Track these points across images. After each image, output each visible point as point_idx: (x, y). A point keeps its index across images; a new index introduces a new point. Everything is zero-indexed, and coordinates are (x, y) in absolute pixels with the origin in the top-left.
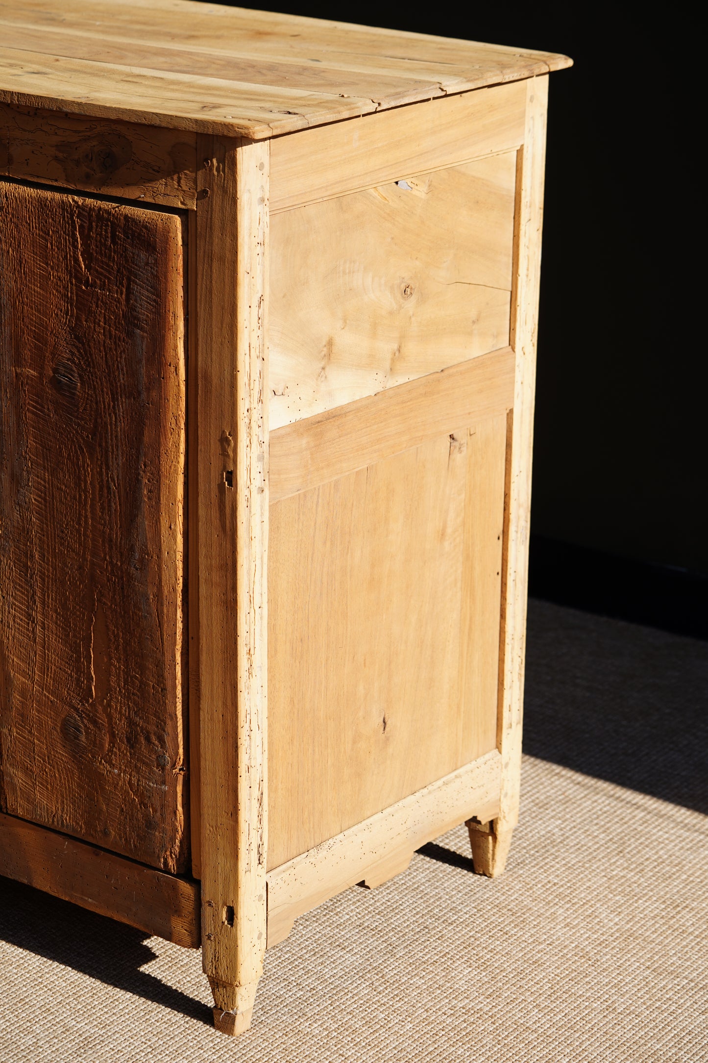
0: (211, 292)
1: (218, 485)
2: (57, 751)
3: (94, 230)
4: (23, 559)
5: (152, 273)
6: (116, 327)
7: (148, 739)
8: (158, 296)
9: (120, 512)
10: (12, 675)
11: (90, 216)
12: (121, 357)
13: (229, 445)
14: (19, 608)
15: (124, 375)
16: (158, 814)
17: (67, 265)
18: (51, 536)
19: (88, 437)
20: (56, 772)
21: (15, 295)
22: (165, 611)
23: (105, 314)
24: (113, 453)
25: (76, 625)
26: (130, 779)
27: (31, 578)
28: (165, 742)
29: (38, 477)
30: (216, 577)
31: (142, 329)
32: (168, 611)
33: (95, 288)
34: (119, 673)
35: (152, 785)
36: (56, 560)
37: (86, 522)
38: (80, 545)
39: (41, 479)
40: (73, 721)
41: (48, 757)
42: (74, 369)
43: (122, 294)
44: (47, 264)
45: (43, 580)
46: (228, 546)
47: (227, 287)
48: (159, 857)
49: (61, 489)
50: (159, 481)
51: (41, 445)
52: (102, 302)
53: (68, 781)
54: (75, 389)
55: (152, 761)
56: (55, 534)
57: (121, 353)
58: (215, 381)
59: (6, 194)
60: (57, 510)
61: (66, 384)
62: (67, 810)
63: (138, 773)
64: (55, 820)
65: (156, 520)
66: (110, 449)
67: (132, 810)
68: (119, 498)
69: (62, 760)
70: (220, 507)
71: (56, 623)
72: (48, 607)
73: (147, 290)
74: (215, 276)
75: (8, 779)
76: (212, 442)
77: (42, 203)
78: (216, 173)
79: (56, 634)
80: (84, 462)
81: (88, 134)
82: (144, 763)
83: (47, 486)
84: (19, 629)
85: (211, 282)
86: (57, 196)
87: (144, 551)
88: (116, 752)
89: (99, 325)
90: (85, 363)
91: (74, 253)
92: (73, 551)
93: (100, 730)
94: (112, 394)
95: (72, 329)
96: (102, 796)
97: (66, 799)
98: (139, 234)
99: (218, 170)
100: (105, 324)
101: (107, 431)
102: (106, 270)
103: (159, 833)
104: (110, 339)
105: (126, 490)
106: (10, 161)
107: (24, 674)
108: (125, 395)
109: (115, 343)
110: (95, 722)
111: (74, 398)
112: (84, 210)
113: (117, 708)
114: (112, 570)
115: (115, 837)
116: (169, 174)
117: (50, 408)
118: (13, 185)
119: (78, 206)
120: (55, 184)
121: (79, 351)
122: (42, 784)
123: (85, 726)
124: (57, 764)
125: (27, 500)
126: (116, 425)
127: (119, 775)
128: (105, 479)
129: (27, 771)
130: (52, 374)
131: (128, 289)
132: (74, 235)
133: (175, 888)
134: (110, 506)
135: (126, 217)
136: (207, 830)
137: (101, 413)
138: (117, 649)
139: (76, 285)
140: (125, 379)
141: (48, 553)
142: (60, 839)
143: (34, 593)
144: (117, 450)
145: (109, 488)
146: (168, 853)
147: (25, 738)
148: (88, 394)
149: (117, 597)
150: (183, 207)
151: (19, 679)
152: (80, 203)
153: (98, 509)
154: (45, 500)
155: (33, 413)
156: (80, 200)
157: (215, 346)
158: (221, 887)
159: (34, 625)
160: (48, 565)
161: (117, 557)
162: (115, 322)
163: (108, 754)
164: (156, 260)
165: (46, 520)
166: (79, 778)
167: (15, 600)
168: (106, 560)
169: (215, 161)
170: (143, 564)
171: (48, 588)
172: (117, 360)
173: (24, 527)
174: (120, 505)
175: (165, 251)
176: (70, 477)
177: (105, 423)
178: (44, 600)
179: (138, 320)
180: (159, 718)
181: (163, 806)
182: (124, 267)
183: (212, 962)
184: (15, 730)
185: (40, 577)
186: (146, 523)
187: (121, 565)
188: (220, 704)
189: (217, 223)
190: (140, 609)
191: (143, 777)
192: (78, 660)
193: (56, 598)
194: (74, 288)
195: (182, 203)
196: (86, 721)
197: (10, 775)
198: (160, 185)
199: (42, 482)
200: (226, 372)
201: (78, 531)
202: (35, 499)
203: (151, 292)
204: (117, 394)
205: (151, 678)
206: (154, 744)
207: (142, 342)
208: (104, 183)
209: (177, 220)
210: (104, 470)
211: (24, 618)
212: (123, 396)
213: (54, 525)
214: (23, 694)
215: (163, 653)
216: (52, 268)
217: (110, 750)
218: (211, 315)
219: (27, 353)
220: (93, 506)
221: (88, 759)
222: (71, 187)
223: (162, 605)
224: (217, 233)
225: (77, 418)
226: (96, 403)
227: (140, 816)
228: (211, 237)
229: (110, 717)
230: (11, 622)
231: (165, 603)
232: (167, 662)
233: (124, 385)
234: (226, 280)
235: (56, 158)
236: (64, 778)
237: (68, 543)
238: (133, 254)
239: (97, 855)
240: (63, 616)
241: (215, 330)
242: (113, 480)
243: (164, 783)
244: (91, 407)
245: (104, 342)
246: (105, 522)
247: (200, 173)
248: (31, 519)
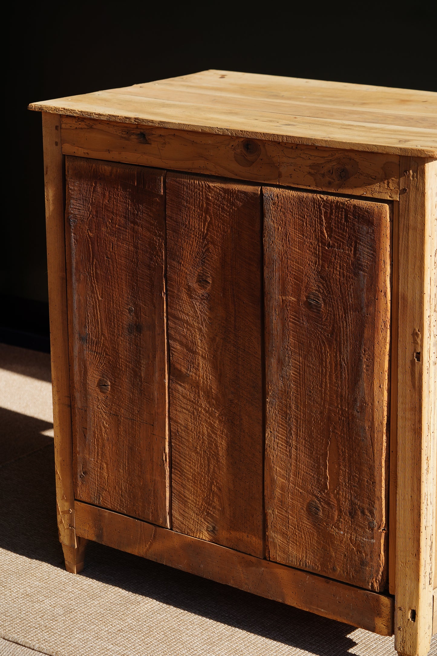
0: (408, 248)
1: (411, 361)
2: (303, 522)
3: (334, 214)
4: (285, 409)
5: (371, 238)
6: (347, 270)
7: (363, 513)
8: (375, 251)
9: (348, 379)
10: (275, 478)
11: (331, 206)
12: (350, 288)
13: (418, 337)
14: (281, 438)
15: (352, 298)
16: (369, 557)
17: (316, 235)
18: (303, 395)
19: (328, 335)
20: (303, 534)
21: (283, 254)
22: (376, 436)
23: (340, 263)
24: (344, 344)
25: (317, 447)
26: (351, 537)
27: (289, 420)
28: (374, 514)
29: (295, 360)
30: (408, 415)
31: (364, 271)
32: (377, 436)
33: (334, 248)
34: (345, 474)
35: (365, 539)
36: (305, 409)
37: (326, 386)
38: (322, 399)
39: (297, 361)
40: (314, 504)
41: (298, 526)
42: (320, 296)
43: (351, 251)
44: (303, 235)
45: (297, 421)
46: (417, 396)
47: (418, 245)
48: (368, 583)
49: (310, 367)
50: (373, 360)
51: (297, 341)
52: (338, 256)
53: (310, 540)
54: (320, 307)
55: (366, 526)
56: (305, 393)
57: (350, 285)
58: (410, 300)
59: (277, 195)
60: (307, 379)
61: (314, 305)
62: (309, 557)
63: (356, 533)
64: (301, 563)
65: (371, 383)
66: (342, 342)
67: (352, 555)
68: (348, 371)
69: (307, 527)
70: (411, 374)
71: (305, 446)
72: (300, 437)
73: (368, 248)
74: (410, 238)
75: (271, 540)
76: (407, 335)
77: (301, 200)
78: (411, 179)
79: (304, 453)
80: (325, 350)
81: (331, 158)
82: (360, 527)
83: (301, 365)
84: (280, 451)
85: (408, 242)
86: (310, 195)
87: (363, 401)
88: (342, 521)
89: (336, 270)
90: (327, 292)
91: (321, 228)
92: (317, 403)
93: (332, 508)
94: (344, 310)
95: (319, 273)
96: (332, 548)
97: (309, 551)
98: (363, 216)
99: (413, 177)
100: (340, 269)
101: (341, 331)
102: (341, 237)
103: (369, 568)
104: (343, 277)
105: (352, 366)
106: (280, 175)
107: (283, 477)
108: (353, 310)
109: (347, 279)
110: (328, 504)
111: (319, 313)
112: (327, 203)
113: (343, 495)
114: (342, 413)
115: (340, 571)
116: (382, 180)
117: (304, 319)
118: (281, 190)
119: (324, 201)
120: (308, 188)
121: (323, 285)
122: (293, 542)
123: (322, 506)
124: (303, 530)
125: (288, 374)
126: (346, 328)
127: (344, 534)
128: (338, 359)
129: (284, 535)
130: (305, 299)
131: (356, 249)
132: (321, 217)
133: (378, 600)
134: (341, 375)
135: (354, 206)
136: (400, 565)
137: (337, 321)
138: (344, 460)
139: (322, 247)
140: (353, 301)
141: (301, 404)
142: (304, 574)
143: (291, 429)
144: (347, 343)
145: (341, 365)
146: (374, 580)
147: (283, 515)
148: (329, 310)
149: (345, 429)
150: (391, 199)
151: (280, 480)
152: (325, 199)
153: (334, 377)
154: (299, 373)
155: (293, 322)
156: (325, 197)
157: (410, 279)
158: (408, 599)
159: (290, 448)
160: (300, 412)
161: (345, 406)
162: (347, 268)
163: (337, 523)
164: (373, 230)
165: (300, 385)
166: (317, 537)
167: (279, 433)
168: (338, 407)
169: (411, 171)
170: (362, 409)
171: (300, 426)
172: (348, 290)
173: (285, 390)
174: (348, 375)
175: (379, 225)
176: (316, 359)
177: (340, 327)
178: (297, 433)
179: (362, 266)
180: (370, 500)
181: (371, 552)
182: (353, 235)
183: (401, 643)
184: (276, 511)
185: (295, 419)
186: (365, 385)
187: (348, 410)
188: (410, 489)
189: (412, 207)
190: (359, 436)
191: (359, 535)
192: (318, 467)
193: (305, 431)
194: (320, 248)
195: (390, 197)
196: (322, 504)
197: (273, 537)
198: (376, 187)
199: (298, 363)
200: (417, 295)
201: (321, 391)
202: (293, 373)
203: (370, 249)
204: (347, 310)
205: (366, 476)
206: (367, 515)
207: (364, 279)
208: (340, 186)
209: (387, 207)
210: (338, 355)
211: (284, 444)
212: (352, 311)
213: (305, 388)
214: (282, 489)
215: (374, 461)
216: (306, 237)
217: (338, 520)
218: (407, 261)
219: (289, 288)
220: (330, 376)
221: (323, 526)
222: (319, 189)
223: (374, 432)
224: (412, 213)
225: (321, 324)
226: (334, 316)
227: (357, 558)
228: (408, 216)
229: (338, 500)
230: (276, 447)
231: (376, 431)
232: (376, 466)
233: (352, 304)
234: (418, 241)
235: (309, 173)
236: (308, 538)
237: (314, 399)
238: (359, 227)
239: (328, 583)
240: (309, 442)
241: (410, 270)
242: (344, 360)
243: (373, 538)
244: (330, 318)
245: (340, 279)
246: (338, 385)
247: (401, 179)
248: (290, 385)
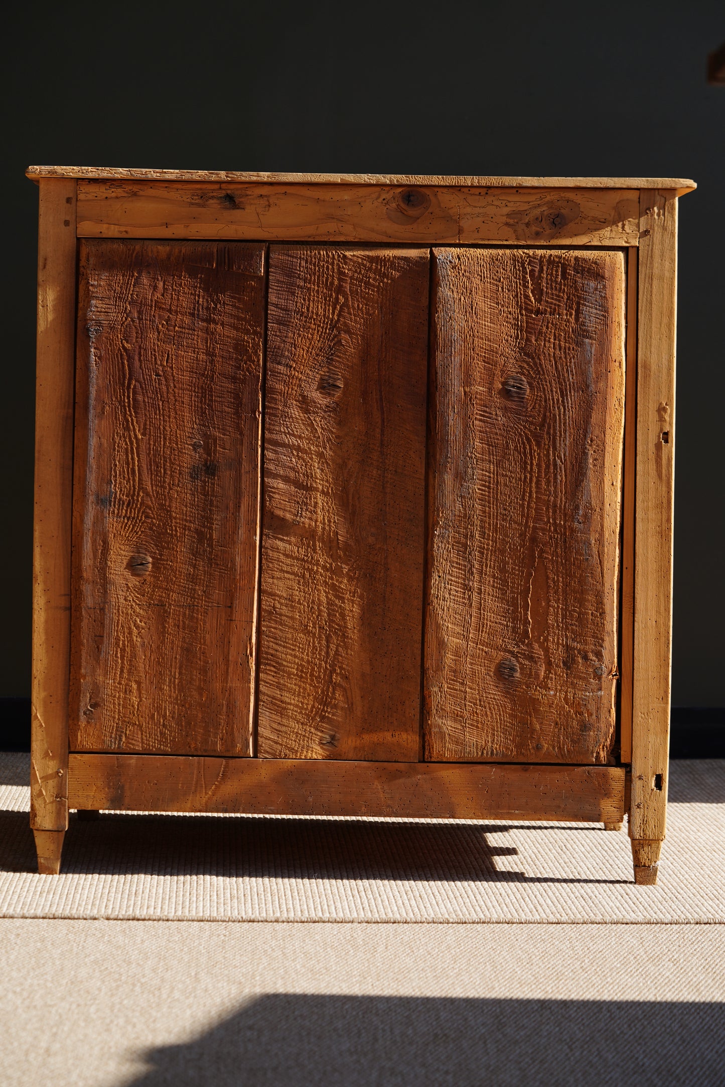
0: (651, 303)
1: (656, 444)
2: (489, 693)
3: (545, 272)
4: (463, 540)
5: (601, 296)
6: (566, 340)
7: (586, 658)
8: (606, 311)
9: (566, 482)
10: (446, 640)
11: (541, 262)
12: (570, 362)
13: (666, 412)
14: (456, 582)
15: (573, 375)
16: (594, 717)
17: (518, 302)
18: (494, 515)
19: (536, 429)
20: (488, 710)
21: (466, 331)
22: (606, 550)
23: (555, 333)
24: (560, 437)
25: (513, 583)
26: (566, 695)
27: (470, 554)
28: (602, 656)
29: (483, 470)
30: (652, 515)
31: (591, 338)
32: (608, 550)
33: (545, 314)
34: (558, 611)
35: (588, 694)
36: (496, 534)
37: (530, 496)
38: (523, 516)
39: (486, 471)
40: (507, 663)
41: (480, 701)
42: (524, 379)
43: (571, 315)
44: (497, 304)
45: (482, 553)
46: (664, 489)
47: (666, 298)
48: (592, 753)
49: (506, 476)
50: (603, 451)
51: (488, 445)
52: (552, 324)
53: (500, 715)
54: (524, 394)
55: (589, 675)
56: (497, 513)
57: (570, 359)
58: (654, 367)
59: (458, 256)
60: (501, 493)
61: (516, 392)
62: (497, 740)
63: (574, 688)
64: (485, 752)
65: (601, 481)
66: (558, 434)
67: (567, 721)
68: (565, 471)
69: (494, 699)
70: (656, 461)
71: (493, 586)
72: (486, 574)
73: (596, 309)
74: (654, 291)
75: (437, 730)
76: (650, 413)
77: (493, 259)
78: (656, 217)
79: (493, 596)
80: (531, 449)
81: (539, 202)
82: (580, 678)
83: (492, 476)
84: (454, 600)
85: (651, 295)
86: (508, 251)
87: (589, 506)
88: (552, 678)
89: (549, 342)
90: (534, 373)
91: (525, 291)
92: (516, 523)
93: (536, 662)
94: (562, 392)
95: (522, 349)
96: (536, 718)
97: (497, 731)
98: (589, 269)
99: (659, 215)
100: (555, 340)
101: (556, 420)
102: (556, 300)
103: (594, 731)
104: (560, 350)
105: (571, 463)
106: (460, 231)
107: (457, 635)
108: (574, 390)
109: (565, 353)
110: (531, 658)
111: (523, 402)
112: (535, 258)
113: (554, 640)
114: (555, 530)
115: (548, 749)
116: (615, 223)
117: (498, 413)
118: (462, 250)
119: (529, 256)
120: (505, 243)
121: (528, 365)
122: (472, 725)
123: (520, 663)
124: (489, 703)
125: (471, 491)
126: (565, 415)
127: (555, 695)
128: (551, 457)
129: (457, 717)
130: (500, 386)
131: (578, 312)
132: (524, 277)
133: (605, 776)
134: (555, 478)
135: (576, 258)
136: (639, 718)
137: (550, 408)
138: (556, 592)
139: (526, 315)
140: (574, 378)
141: (489, 529)
142: (488, 767)
143: (472, 566)
144: (565, 434)
145: (555, 465)
146: (601, 747)
147: (456, 690)
148: (537, 395)
149: (559, 550)
150: (627, 245)
151: (453, 641)
152: (531, 254)
153: (543, 483)
154: (489, 487)
155: (480, 420)
156: (531, 252)
157: (654, 342)
158: (651, 761)
159: (470, 593)
160: (488, 539)
161: (561, 518)
162: (565, 337)
163: (544, 681)
164: (604, 286)
165: (489, 503)
166: (512, 709)
167: (452, 576)
168: (549, 522)
169: (656, 209)
170: (587, 518)
171: (486, 559)
172: (566, 365)
173: (465, 514)
174: (566, 476)
175: (612, 278)
176: (516, 464)
177: (555, 415)
178: (482, 570)
179: (588, 331)
180: (597, 637)
181: (598, 709)
182: (574, 295)
183: (640, 826)
184: (446, 686)
185: (479, 552)
186: (591, 485)
187: (564, 524)
188: (654, 612)
189: (657, 252)
190: (581, 555)
191: (579, 690)
192: (515, 611)
193: (494, 565)
194: (524, 317)
195: (626, 242)
196: (521, 660)
197: (439, 725)
198: (606, 232)
199: (487, 474)
200: (664, 360)
201: (522, 506)
202: (479, 489)
203: (599, 310)
204: (566, 390)
205: (590, 607)
206: (591, 660)
207: (591, 348)
208: (553, 237)
209: (621, 255)
210: (551, 452)
211: (459, 590)
212: (572, 391)
213: (497, 506)
214: (456, 653)
215: (603, 584)
216: (503, 306)
217: (547, 677)
218: (650, 320)
219: (477, 375)
220: (538, 483)
221: (522, 690)
222: (522, 243)
223: (603, 546)
224: (657, 259)
225: (526, 416)
226: (545, 401)
227: (575, 723)
228: (651, 263)
229: (546, 650)
230: (447, 596)
231: (606, 543)
232: (606, 591)
233: (573, 383)
234: (665, 292)
235: (507, 224)
236: (496, 714)
237: (511, 517)
238: (583, 284)
239: (526, 770)
240: (500, 579)
241: (654, 329)
242: (560, 458)
243: (600, 689)
244: (540, 405)
245: (554, 353)
246: (550, 493)
247: (642, 219)
248: (473, 506)
